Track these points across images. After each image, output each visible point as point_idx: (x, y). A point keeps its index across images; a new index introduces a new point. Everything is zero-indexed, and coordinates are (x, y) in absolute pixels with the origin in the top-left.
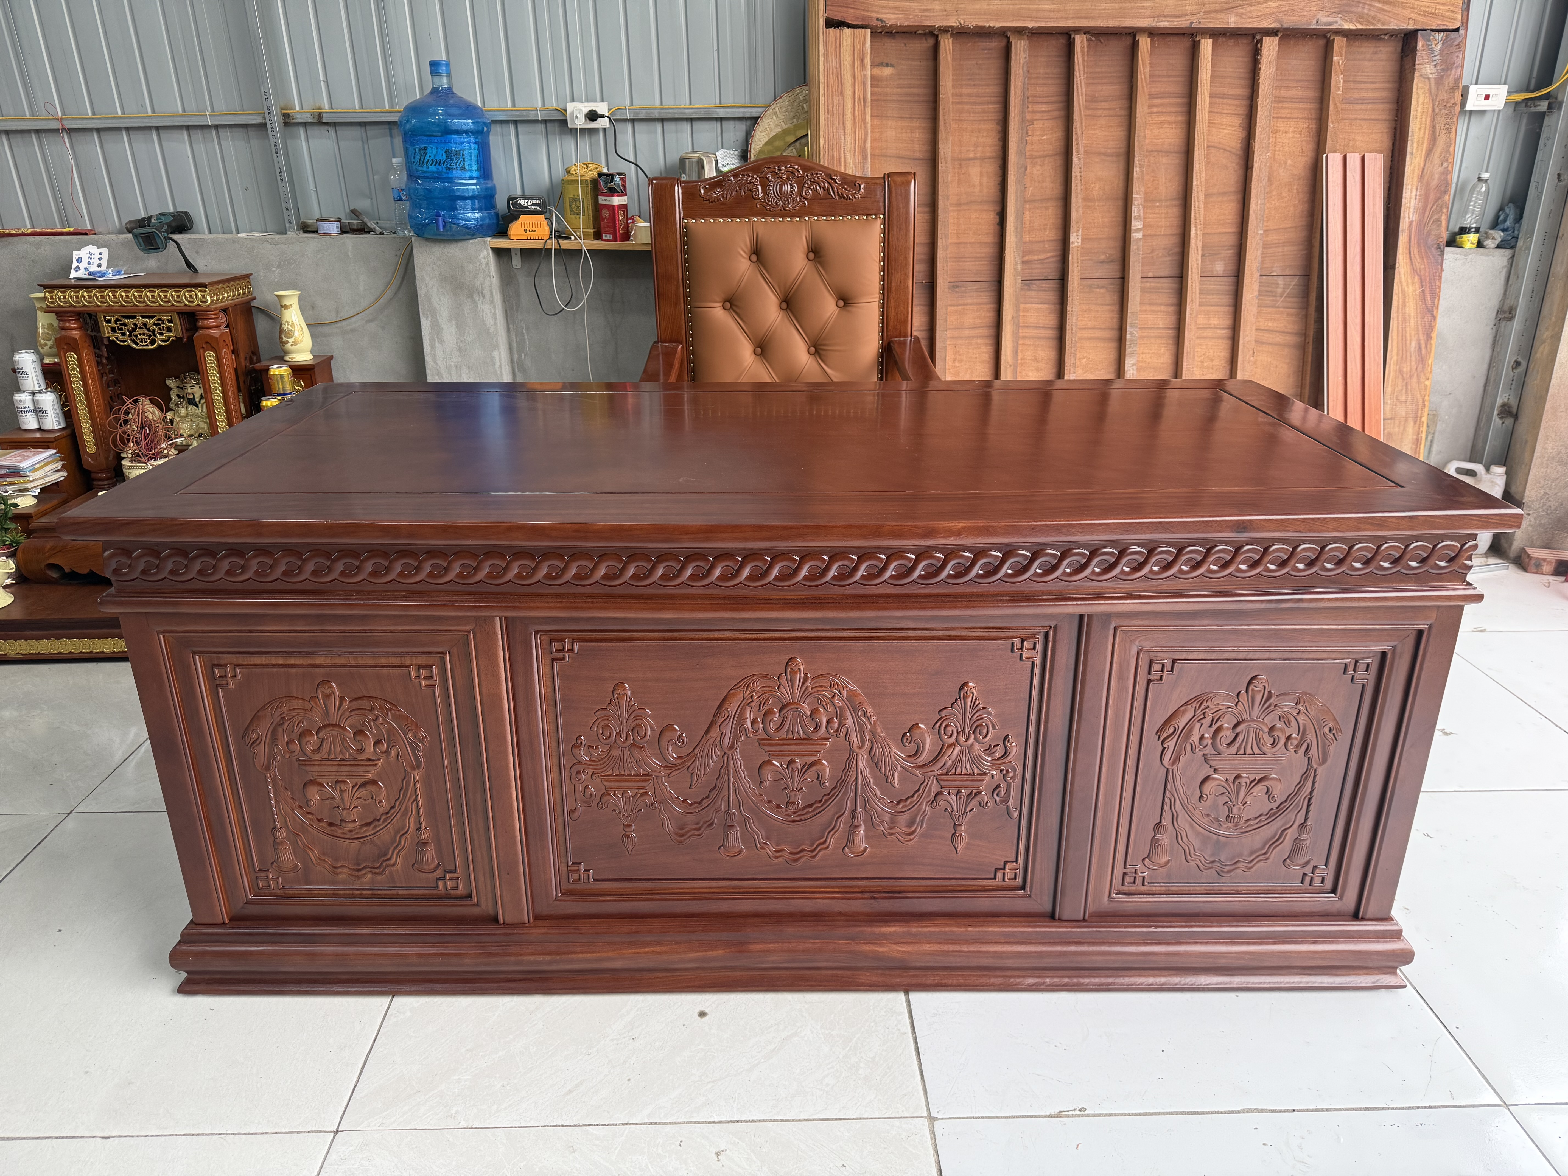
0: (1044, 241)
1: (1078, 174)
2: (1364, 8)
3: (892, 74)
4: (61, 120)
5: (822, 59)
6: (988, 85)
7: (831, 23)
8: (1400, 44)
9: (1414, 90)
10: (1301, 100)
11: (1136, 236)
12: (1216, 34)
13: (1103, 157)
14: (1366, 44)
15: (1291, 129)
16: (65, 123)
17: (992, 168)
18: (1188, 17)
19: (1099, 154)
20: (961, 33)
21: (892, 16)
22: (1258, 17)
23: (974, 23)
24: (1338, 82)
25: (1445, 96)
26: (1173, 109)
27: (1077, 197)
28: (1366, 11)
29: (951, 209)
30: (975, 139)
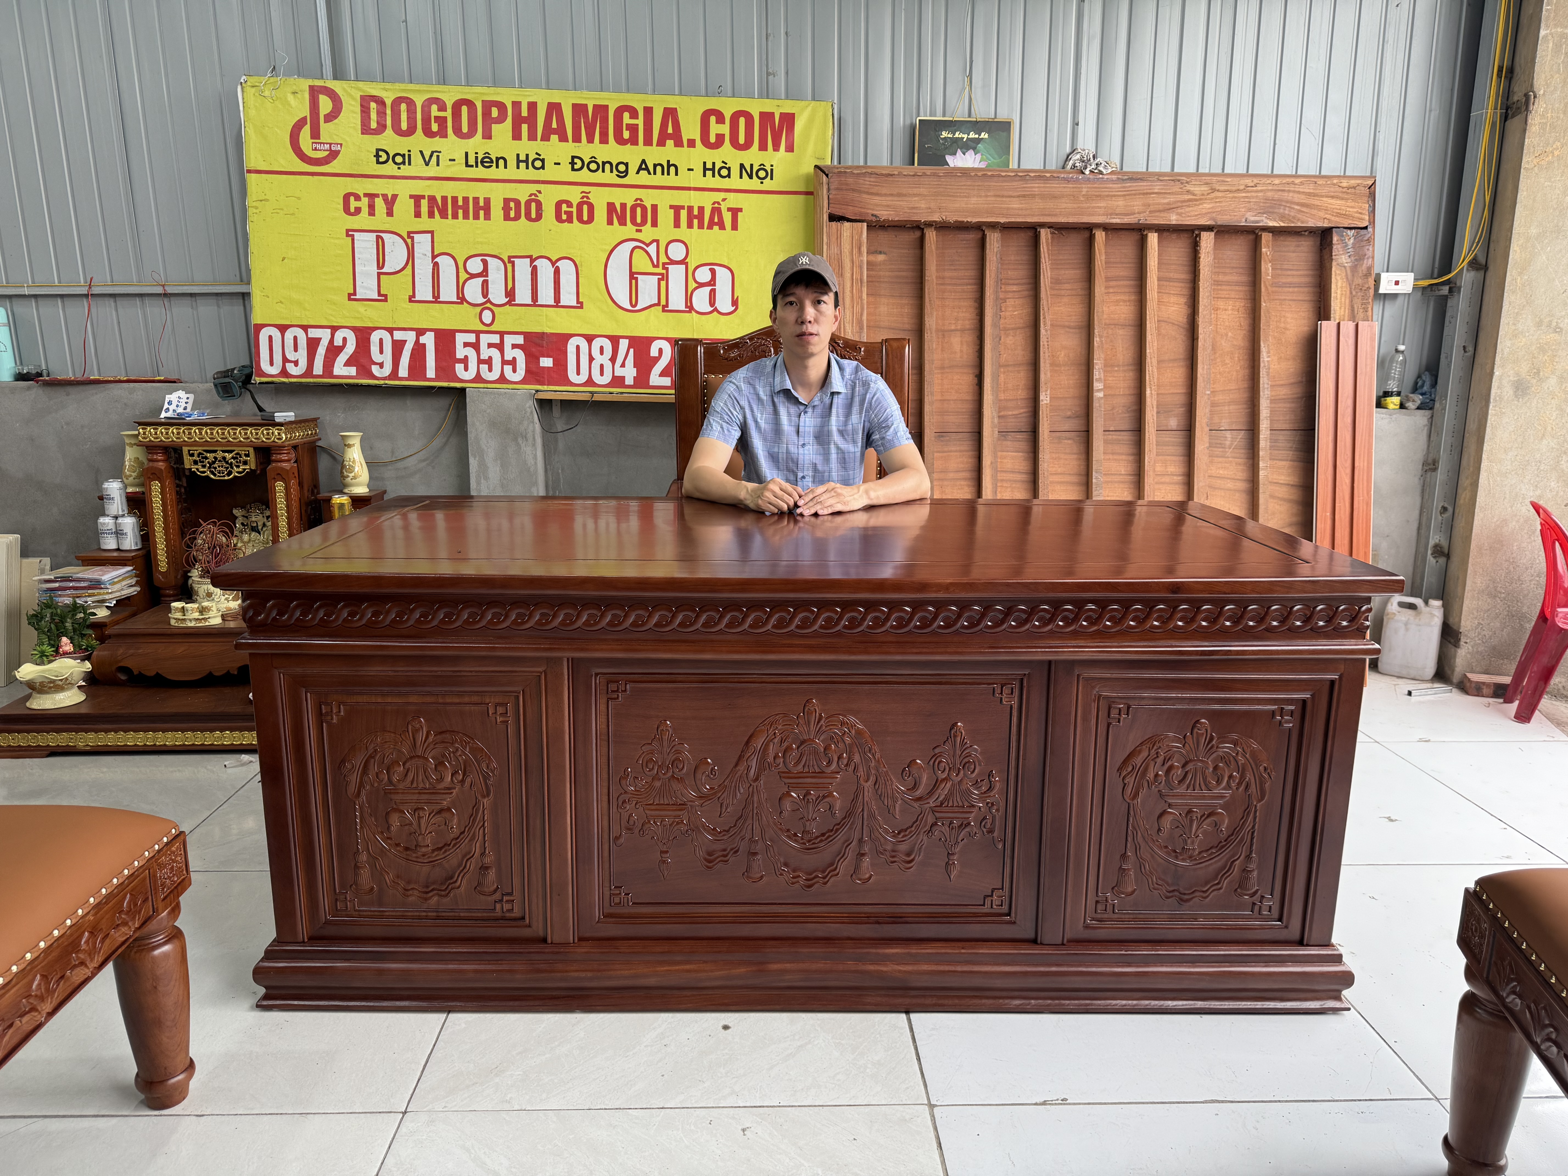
0: (1017, 399)
1: (1046, 343)
2: (1285, 210)
3: (884, 261)
4: (163, 286)
5: (825, 247)
6: (968, 270)
7: (833, 218)
8: (1319, 239)
9: (1333, 276)
10: (1237, 284)
11: (1098, 395)
12: (1161, 229)
13: (1068, 330)
14: (1290, 239)
15: (1230, 308)
16: (166, 288)
17: (970, 338)
18: (1137, 215)
19: (1064, 327)
20: (943, 227)
21: (886, 213)
22: (1196, 216)
23: (954, 219)
24: (1267, 269)
25: (1360, 281)
26: (1127, 290)
27: (1045, 362)
28: (1287, 212)
29: (936, 371)
30: (956, 314)
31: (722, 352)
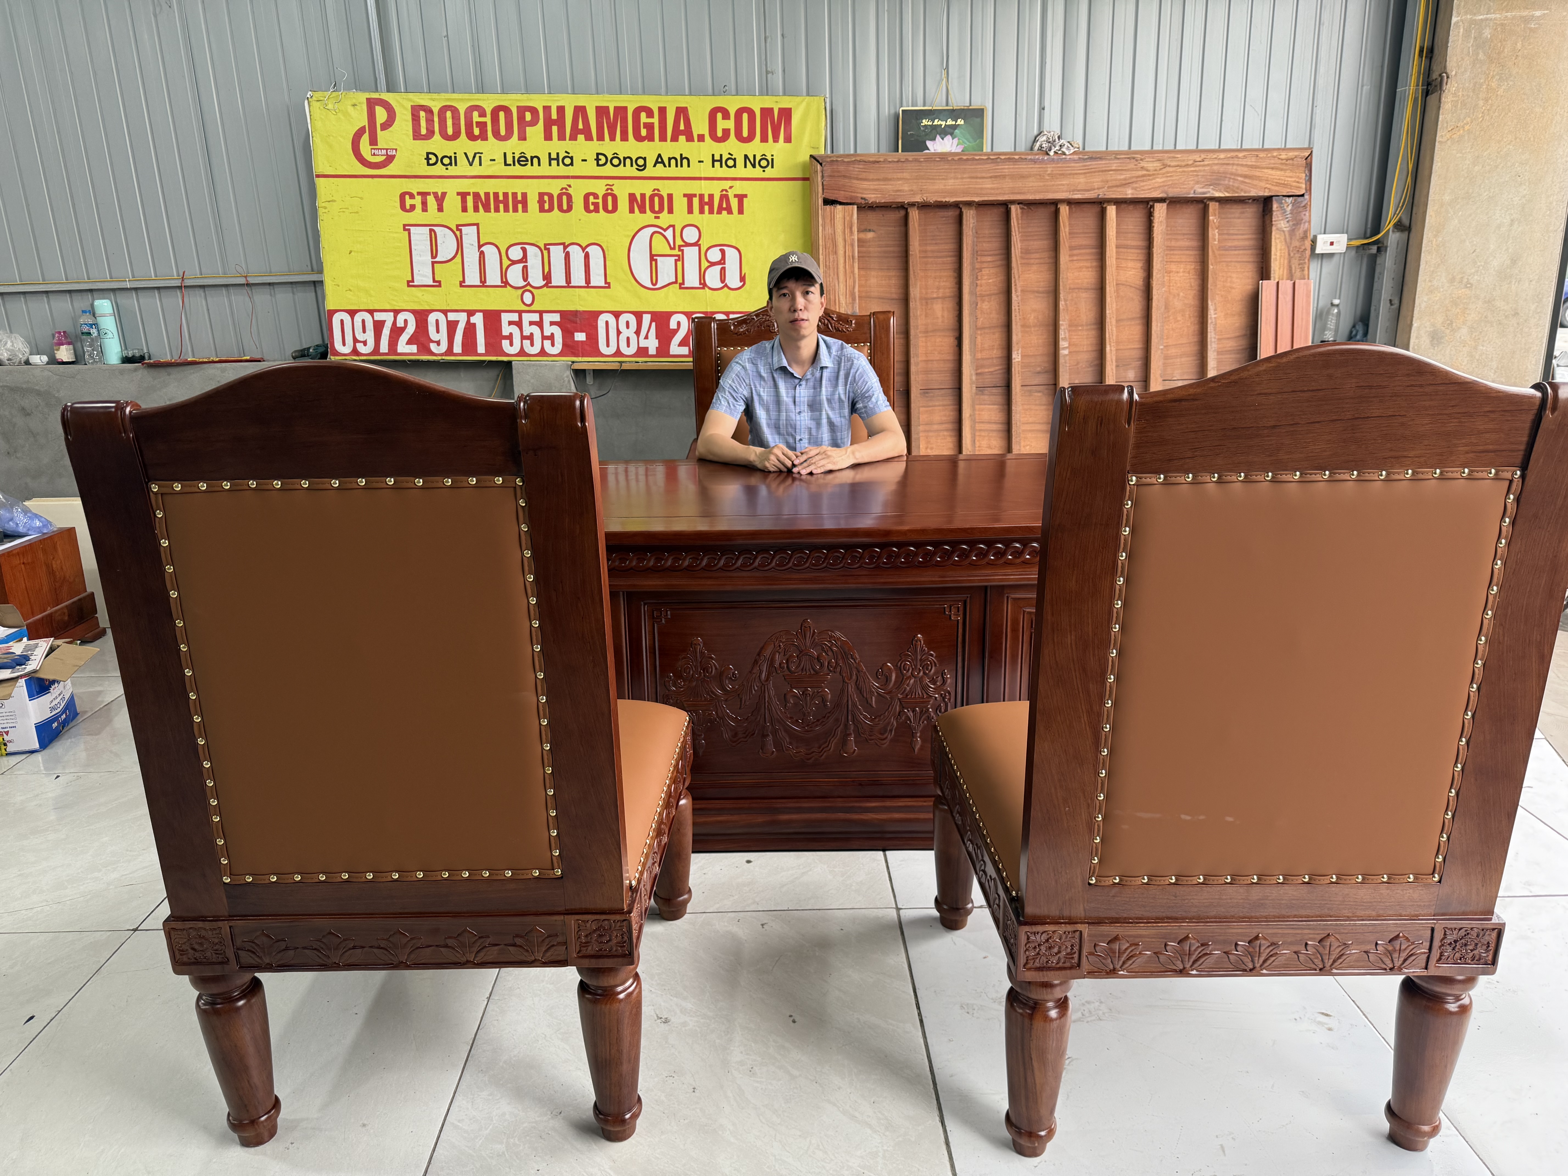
0: (992, 358)
1: (1017, 308)
2: (1229, 181)
3: (873, 238)
4: (246, 277)
5: (820, 228)
6: (947, 243)
7: (827, 202)
8: (1262, 206)
9: (1273, 240)
10: (1188, 248)
11: (1063, 352)
12: (1118, 202)
13: (1037, 294)
14: (1235, 206)
15: (1182, 270)
16: (248, 279)
17: (950, 304)
18: (1096, 191)
19: (1034, 292)
20: (924, 206)
21: (873, 196)
22: (1149, 189)
23: (934, 199)
24: (1214, 235)
25: (1297, 244)
26: (1089, 257)
27: (1016, 325)
28: (1231, 183)
29: (920, 335)
30: (937, 283)
31: (732, 328)
